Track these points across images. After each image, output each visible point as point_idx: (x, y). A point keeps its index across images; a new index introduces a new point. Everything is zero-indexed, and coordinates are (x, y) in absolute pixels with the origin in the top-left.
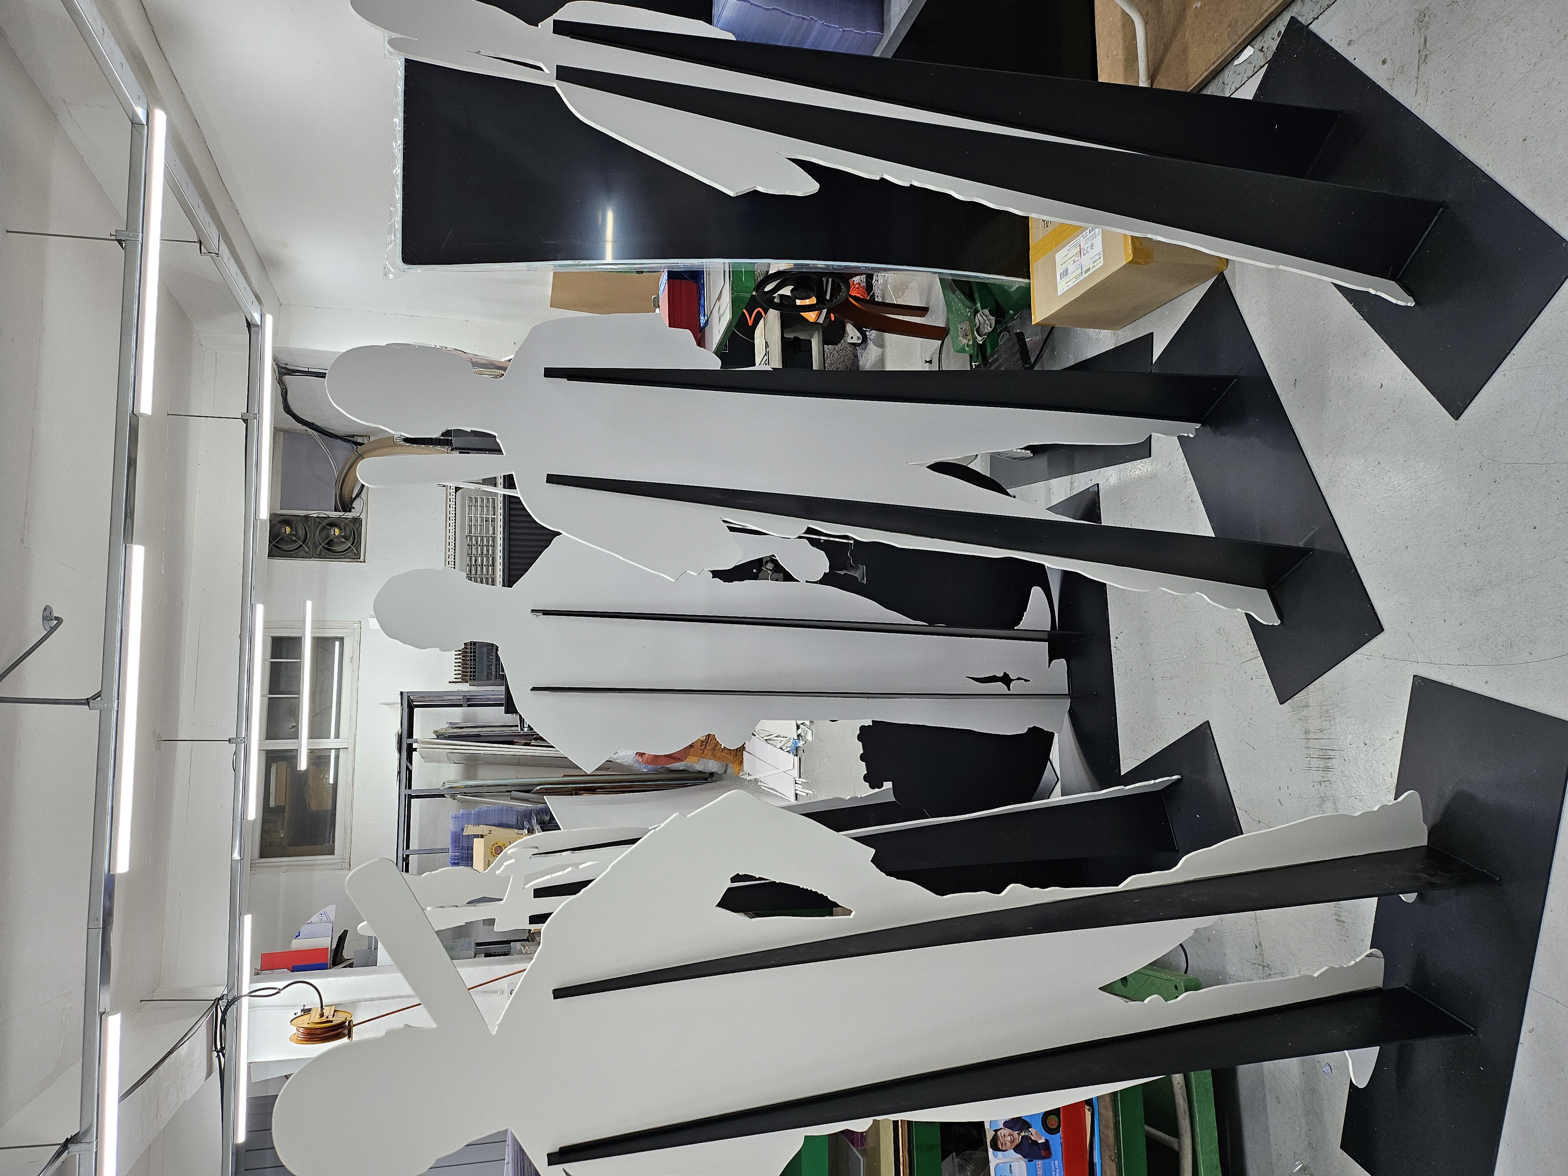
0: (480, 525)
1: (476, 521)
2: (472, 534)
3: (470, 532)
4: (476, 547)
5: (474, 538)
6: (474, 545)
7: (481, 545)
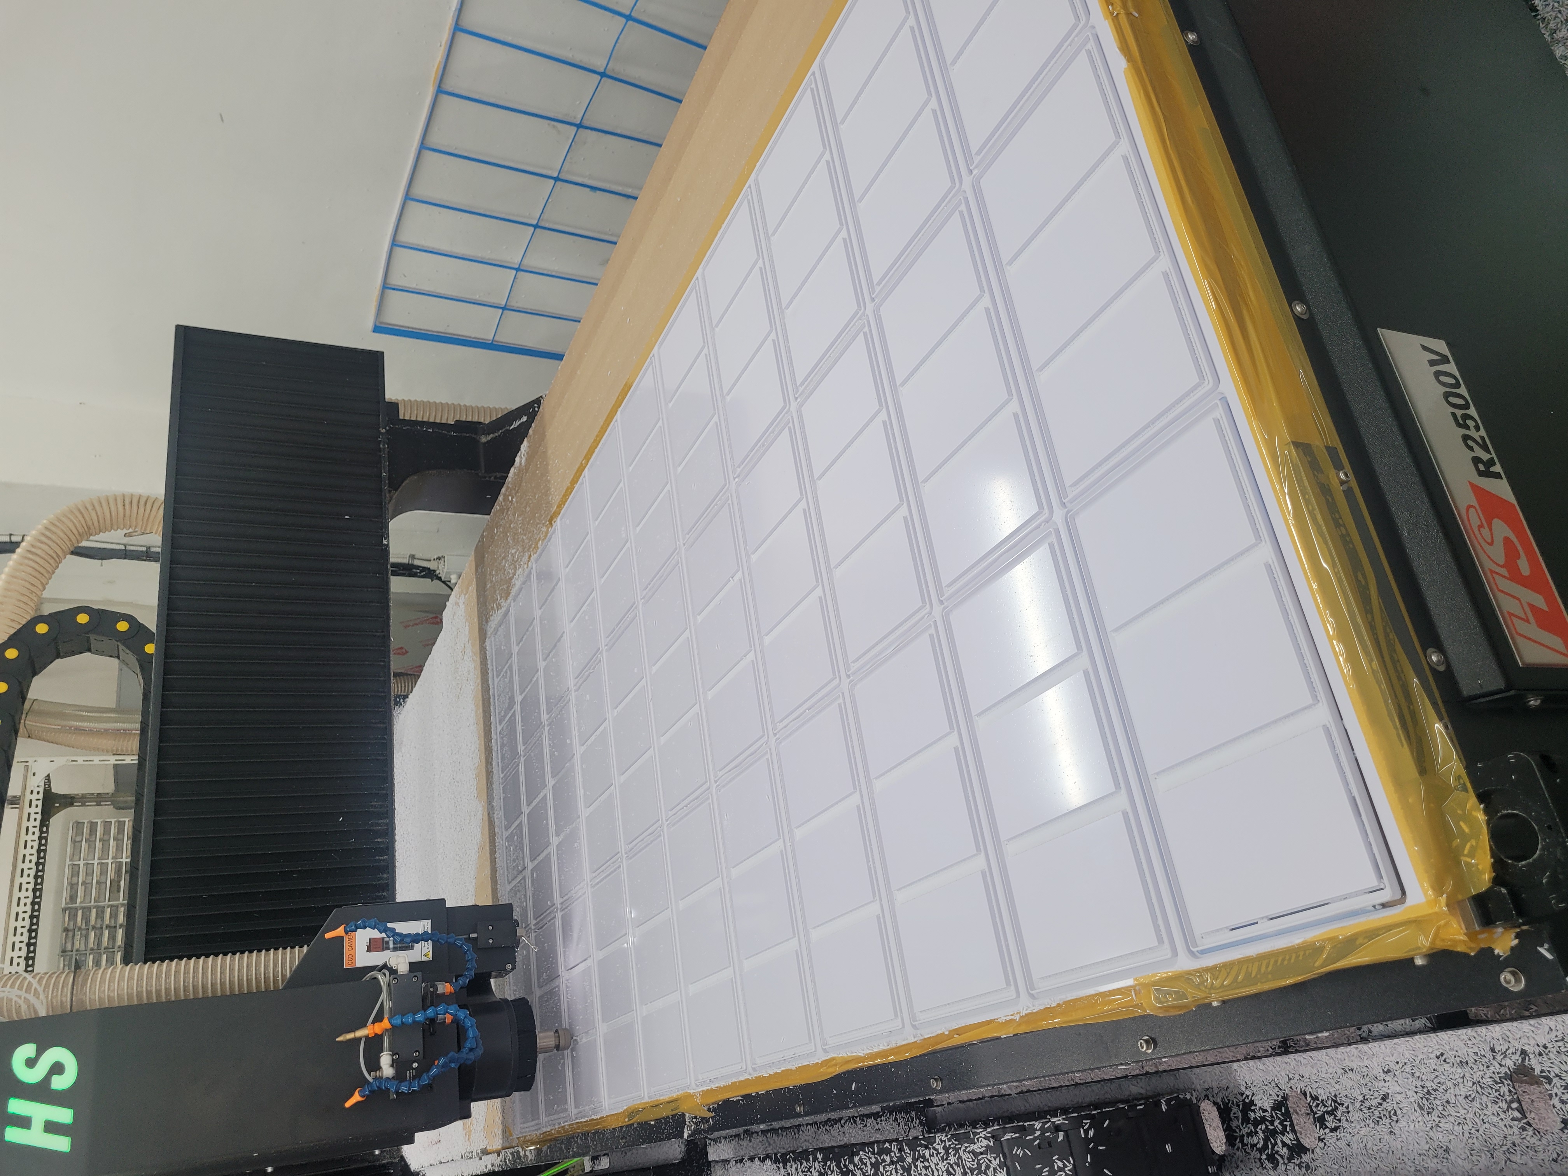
0: (97, 883)
1: (89, 873)
2: (78, 904)
3: (73, 898)
4: (84, 932)
5: (80, 912)
6: (80, 929)
7: (98, 926)
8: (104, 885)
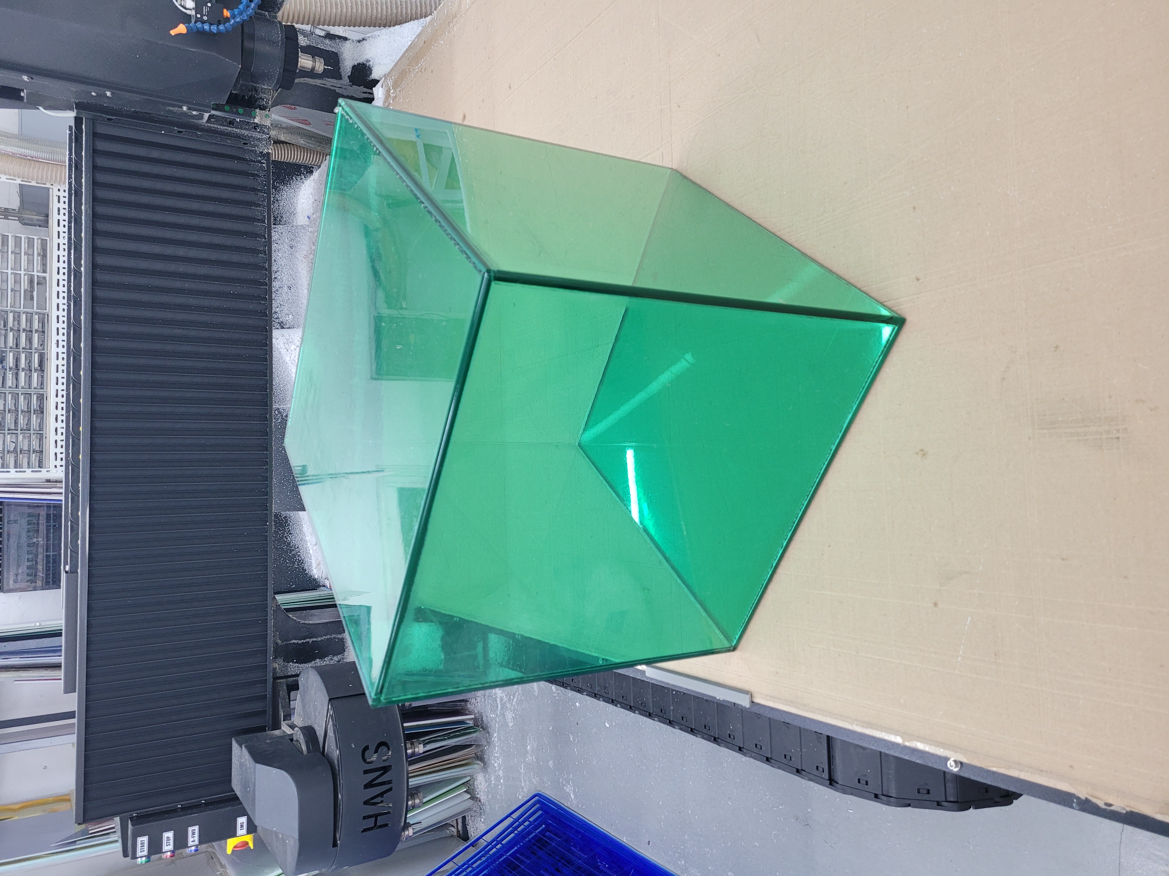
1: (4, 281)
8: (18, 293)
